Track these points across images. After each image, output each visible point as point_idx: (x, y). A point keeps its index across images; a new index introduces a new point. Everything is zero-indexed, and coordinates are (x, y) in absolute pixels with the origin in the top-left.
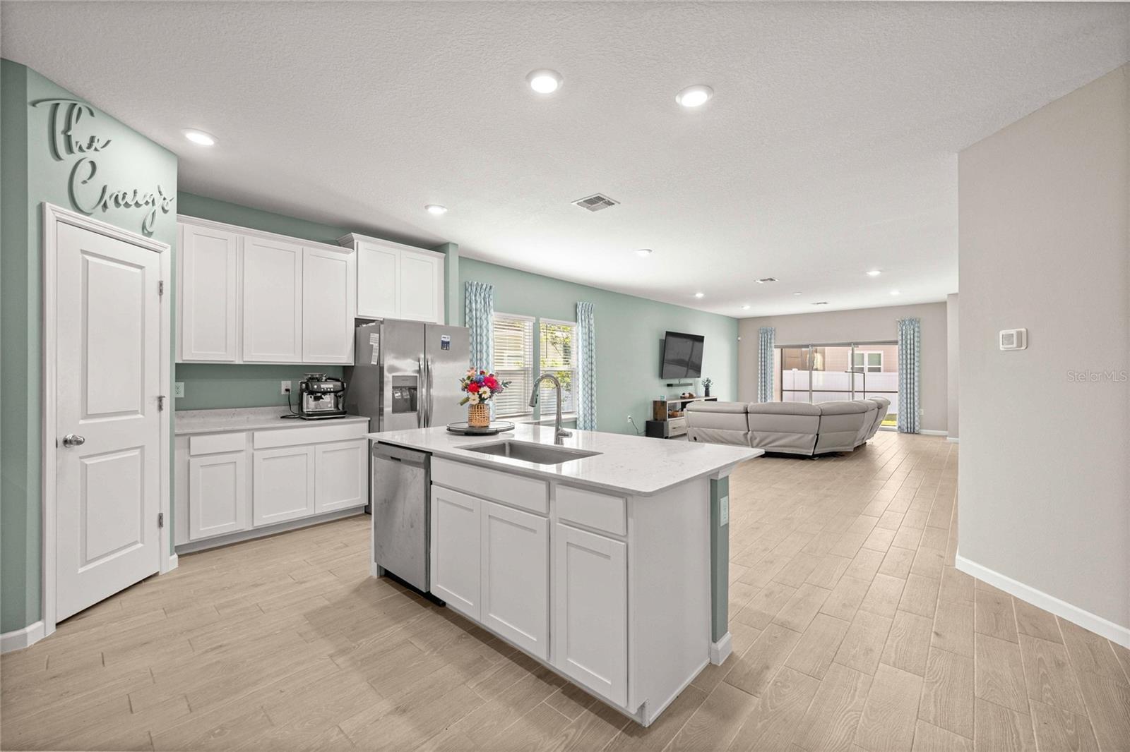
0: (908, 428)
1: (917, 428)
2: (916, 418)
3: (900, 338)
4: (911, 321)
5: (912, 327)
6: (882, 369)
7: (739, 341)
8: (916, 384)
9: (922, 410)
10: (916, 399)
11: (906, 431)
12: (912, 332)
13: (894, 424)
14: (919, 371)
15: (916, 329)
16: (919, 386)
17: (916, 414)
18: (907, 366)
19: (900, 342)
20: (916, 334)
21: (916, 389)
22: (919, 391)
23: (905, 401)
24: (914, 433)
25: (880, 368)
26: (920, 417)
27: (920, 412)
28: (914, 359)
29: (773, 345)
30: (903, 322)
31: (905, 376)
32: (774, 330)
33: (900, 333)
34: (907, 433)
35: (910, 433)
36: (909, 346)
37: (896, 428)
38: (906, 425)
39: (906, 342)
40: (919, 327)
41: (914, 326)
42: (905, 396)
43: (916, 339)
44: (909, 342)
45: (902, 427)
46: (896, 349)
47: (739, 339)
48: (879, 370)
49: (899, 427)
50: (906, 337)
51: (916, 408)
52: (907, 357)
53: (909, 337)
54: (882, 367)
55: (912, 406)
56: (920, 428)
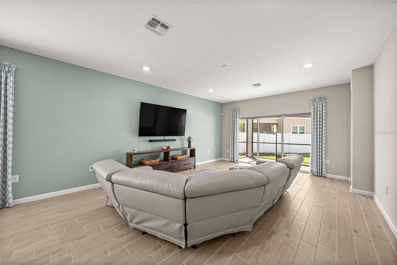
0: (317, 172)
1: (324, 173)
2: (324, 166)
3: (313, 110)
4: (320, 98)
5: (321, 103)
6: (305, 133)
7: (222, 115)
8: (324, 142)
9: (328, 160)
10: (323, 152)
11: (316, 174)
12: (321, 106)
13: (308, 169)
14: (325, 133)
15: (324, 104)
16: (326, 144)
17: (324, 163)
18: (317, 130)
19: (312, 114)
20: (324, 107)
21: (324, 146)
22: (326, 147)
23: (316, 153)
24: (321, 176)
25: (304, 132)
26: (326, 165)
27: (326, 161)
28: (322, 125)
29: (238, 117)
30: (314, 100)
31: (315, 137)
32: (239, 109)
33: (313, 107)
34: (317, 176)
35: (319, 176)
36: (318, 116)
37: (309, 171)
38: (316, 170)
39: (317, 113)
40: (325, 103)
41: (322, 102)
42: (316, 150)
43: (324, 111)
44: (318, 113)
45: (313, 171)
46: (309, 119)
47: (222, 114)
48: (304, 133)
49: (311, 171)
50: (317, 110)
51: (323, 159)
52: (317, 123)
53: (318, 110)
54: (305, 132)
55: (321, 157)
56: (326, 173)
